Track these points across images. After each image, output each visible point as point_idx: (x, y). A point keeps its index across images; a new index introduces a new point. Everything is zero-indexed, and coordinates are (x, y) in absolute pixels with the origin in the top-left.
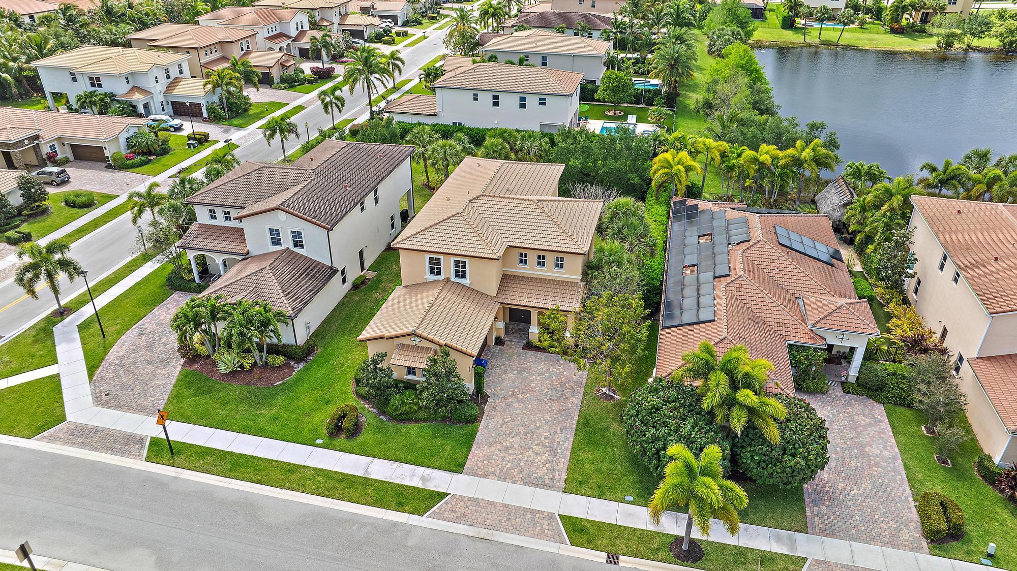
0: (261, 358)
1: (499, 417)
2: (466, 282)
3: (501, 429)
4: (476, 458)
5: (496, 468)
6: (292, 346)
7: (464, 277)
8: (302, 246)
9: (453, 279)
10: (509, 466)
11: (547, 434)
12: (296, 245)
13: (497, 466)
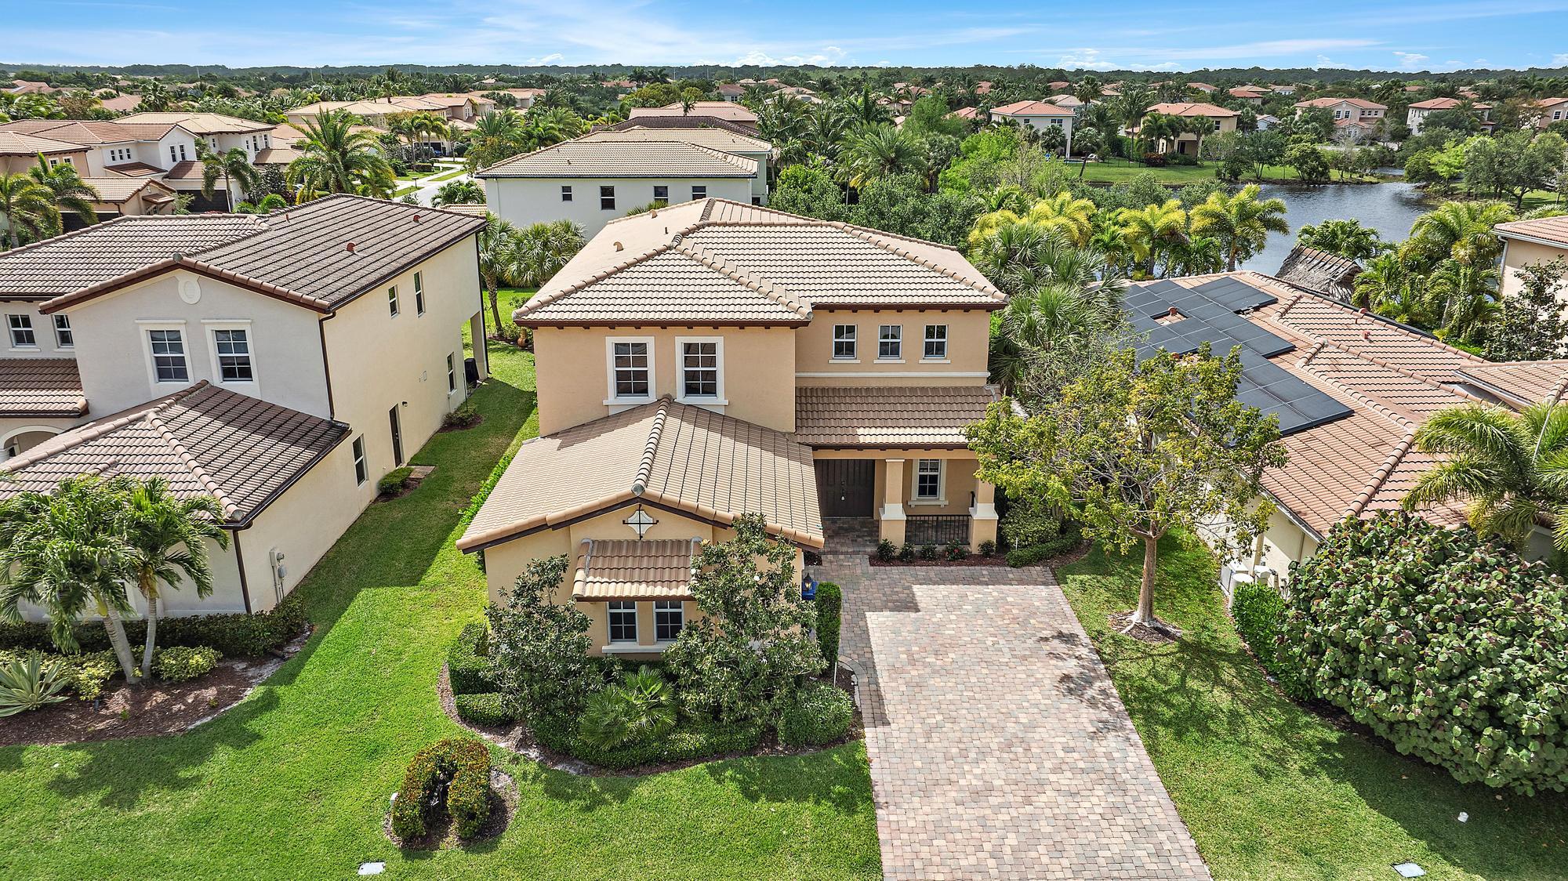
0: (138, 660)
1: (909, 717)
2: (717, 402)
3: (930, 746)
4: (905, 836)
5: (980, 855)
6: (236, 617)
7: (710, 390)
8: (246, 373)
9: (680, 397)
10: (1012, 840)
11: (1064, 740)
12: (228, 373)
13: (980, 848)
